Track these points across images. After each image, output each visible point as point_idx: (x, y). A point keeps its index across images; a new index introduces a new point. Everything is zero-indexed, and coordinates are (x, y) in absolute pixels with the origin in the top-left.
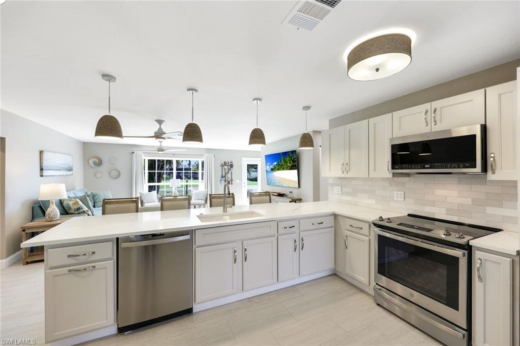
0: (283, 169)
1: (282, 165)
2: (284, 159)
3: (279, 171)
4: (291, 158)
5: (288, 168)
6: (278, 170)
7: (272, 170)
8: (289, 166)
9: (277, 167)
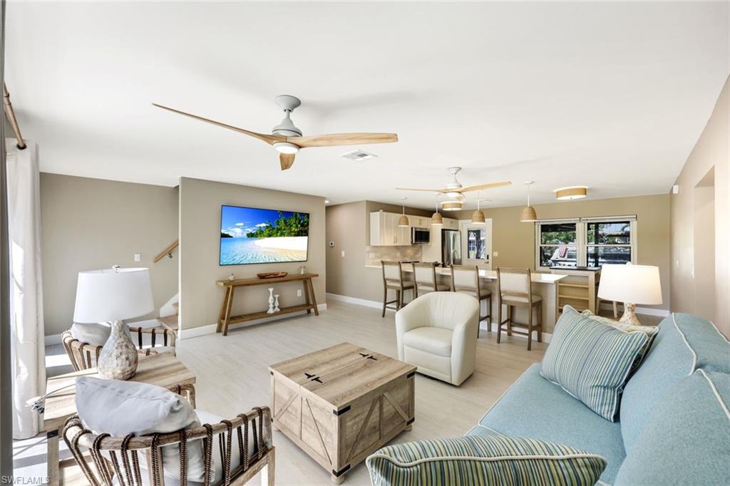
0: (282, 235)
1: (278, 229)
2: (285, 221)
3: (271, 238)
4: (300, 221)
5: (293, 234)
6: (270, 236)
7: (251, 235)
8: (294, 232)
9: (267, 232)
